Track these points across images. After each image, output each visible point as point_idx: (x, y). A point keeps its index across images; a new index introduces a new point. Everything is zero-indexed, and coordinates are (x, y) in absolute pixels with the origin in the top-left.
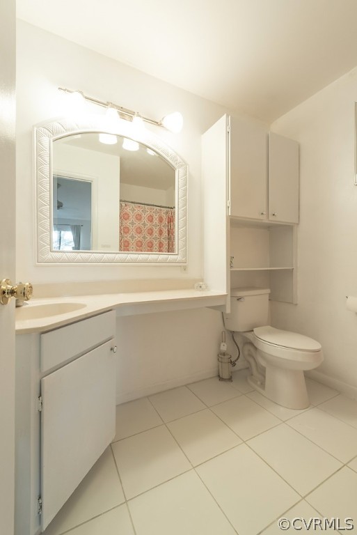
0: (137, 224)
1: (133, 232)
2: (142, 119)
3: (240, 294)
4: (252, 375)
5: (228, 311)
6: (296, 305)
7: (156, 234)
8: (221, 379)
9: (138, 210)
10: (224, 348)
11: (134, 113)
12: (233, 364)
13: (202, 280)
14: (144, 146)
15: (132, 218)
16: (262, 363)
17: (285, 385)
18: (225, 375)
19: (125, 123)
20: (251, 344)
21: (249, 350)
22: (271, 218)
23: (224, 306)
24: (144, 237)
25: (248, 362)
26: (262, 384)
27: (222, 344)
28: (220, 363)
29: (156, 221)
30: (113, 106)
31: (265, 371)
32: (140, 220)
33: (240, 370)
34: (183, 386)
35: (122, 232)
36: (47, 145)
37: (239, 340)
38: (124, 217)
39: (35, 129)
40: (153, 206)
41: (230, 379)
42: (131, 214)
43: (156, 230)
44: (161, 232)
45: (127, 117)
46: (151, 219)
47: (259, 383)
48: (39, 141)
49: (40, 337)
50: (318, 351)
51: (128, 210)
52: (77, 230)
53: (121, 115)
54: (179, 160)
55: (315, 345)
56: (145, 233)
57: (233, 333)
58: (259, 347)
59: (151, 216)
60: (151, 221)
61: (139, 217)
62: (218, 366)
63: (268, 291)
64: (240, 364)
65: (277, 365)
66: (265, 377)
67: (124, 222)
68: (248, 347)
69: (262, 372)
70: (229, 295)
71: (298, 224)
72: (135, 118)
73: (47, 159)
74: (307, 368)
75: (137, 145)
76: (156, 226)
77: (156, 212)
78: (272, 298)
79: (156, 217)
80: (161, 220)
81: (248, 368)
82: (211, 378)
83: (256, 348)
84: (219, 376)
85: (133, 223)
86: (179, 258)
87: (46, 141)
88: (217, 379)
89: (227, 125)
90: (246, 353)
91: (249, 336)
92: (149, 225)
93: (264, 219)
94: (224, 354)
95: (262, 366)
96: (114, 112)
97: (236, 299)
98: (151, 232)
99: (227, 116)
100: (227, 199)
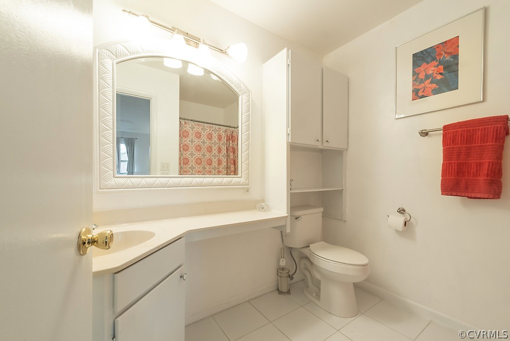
0: (197, 141)
1: (192, 149)
2: (208, 47)
3: (298, 213)
4: (308, 287)
5: (288, 230)
6: (345, 221)
7: (215, 152)
8: (280, 292)
9: (198, 128)
10: (283, 263)
11: (199, 40)
12: (291, 277)
13: (263, 201)
14: (207, 72)
15: (192, 136)
16: (318, 276)
17: (337, 296)
18: (284, 288)
19: (191, 49)
20: (307, 258)
21: (305, 264)
22: (325, 144)
23: (285, 226)
24: (204, 155)
25: (305, 275)
26: (317, 295)
27: (281, 260)
28: (280, 278)
29: (215, 139)
30: (180, 32)
31: (320, 284)
32: (199, 137)
33: (297, 282)
34: (245, 302)
35: (182, 150)
36: (110, 68)
37: (295, 255)
38: (183, 134)
39: (97, 51)
40: (212, 124)
41: (289, 292)
42: (191, 132)
43: (215, 148)
44: (220, 150)
45: (192, 43)
46: (210, 137)
47: (314, 294)
48: (101, 63)
49: (114, 278)
50: (366, 265)
51: (188, 127)
52: (130, 144)
53: (187, 40)
54: (242, 86)
55: (363, 260)
56: (204, 150)
57: (291, 250)
58: (315, 262)
59: (211, 134)
60: (211, 139)
61: (198, 135)
62: (278, 281)
63: (321, 210)
64: (296, 277)
65: (331, 278)
66: (320, 290)
67: (184, 139)
68: (304, 261)
69: (318, 284)
70: (289, 217)
71: (347, 149)
72: (201, 45)
73: (110, 82)
74: (357, 281)
75: (203, 71)
76: (215, 143)
77: (215, 130)
78: (325, 215)
79: (215, 135)
80: (220, 138)
81: (303, 280)
82: (271, 292)
83: (312, 263)
84: (278, 289)
85: (192, 141)
86: (242, 180)
87: (109, 63)
88: (277, 293)
89: (288, 57)
90: (302, 266)
91: (306, 251)
92: (208, 143)
93: (319, 145)
94: (283, 269)
95: (317, 279)
96: (180, 38)
97: (294, 218)
98: (210, 150)
99: (288, 50)
100: (288, 127)
